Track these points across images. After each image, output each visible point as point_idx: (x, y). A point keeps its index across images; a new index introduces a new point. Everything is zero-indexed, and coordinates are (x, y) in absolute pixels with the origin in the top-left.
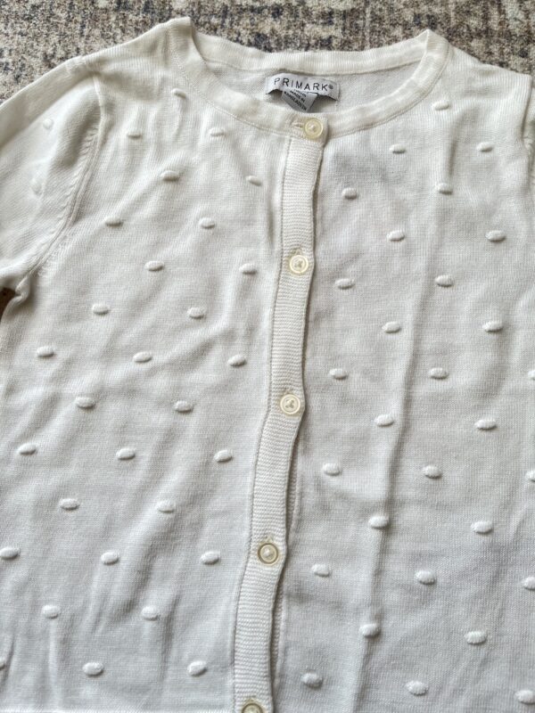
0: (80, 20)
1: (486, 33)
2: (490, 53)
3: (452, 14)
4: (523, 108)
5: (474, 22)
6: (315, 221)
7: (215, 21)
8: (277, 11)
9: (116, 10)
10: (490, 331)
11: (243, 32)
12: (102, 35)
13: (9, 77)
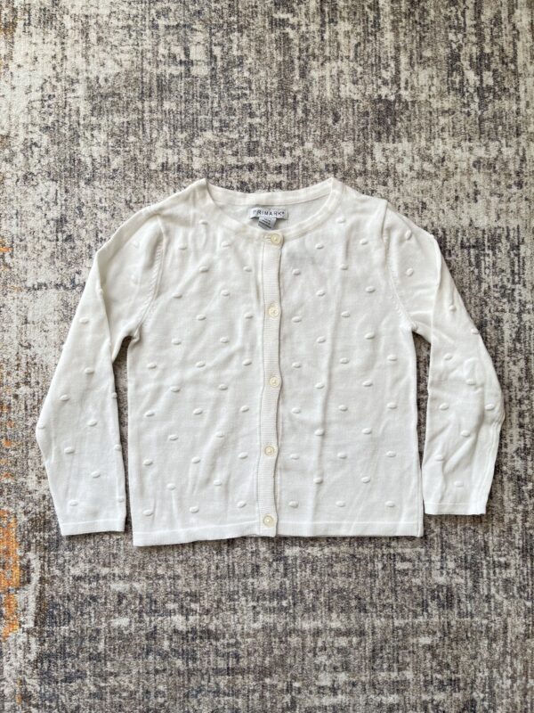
0: (143, 178)
1: (364, 173)
2: (367, 185)
3: (346, 163)
4: (381, 221)
5: (358, 167)
6: (280, 289)
7: (217, 175)
8: (251, 167)
9: (162, 171)
10: (368, 339)
11: (234, 181)
12: (157, 188)
13: (108, 215)
